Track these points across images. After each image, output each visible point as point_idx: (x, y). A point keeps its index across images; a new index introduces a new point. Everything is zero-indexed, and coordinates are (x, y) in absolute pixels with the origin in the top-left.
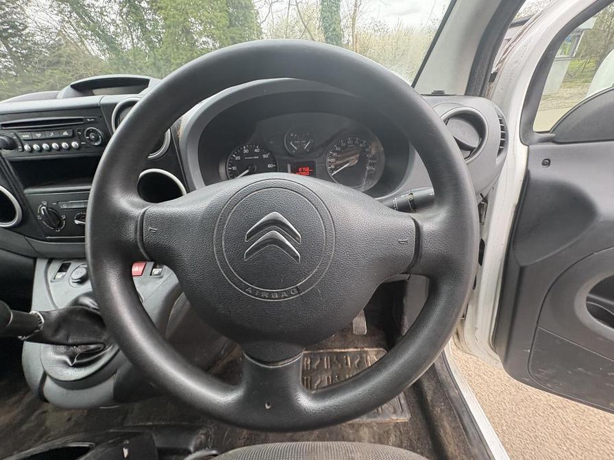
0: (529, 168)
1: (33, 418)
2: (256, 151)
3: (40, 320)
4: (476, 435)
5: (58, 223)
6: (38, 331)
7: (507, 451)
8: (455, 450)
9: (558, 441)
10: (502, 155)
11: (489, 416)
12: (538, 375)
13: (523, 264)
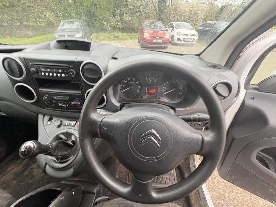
0: (245, 99)
1: (28, 170)
2: (134, 80)
3: (50, 147)
4: (203, 197)
5: (51, 103)
6: (49, 152)
7: (213, 201)
8: (194, 202)
9: (233, 200)
10: (236, 98)
11: (208, 187)
12: (231, 178)
13: (234, 137)
